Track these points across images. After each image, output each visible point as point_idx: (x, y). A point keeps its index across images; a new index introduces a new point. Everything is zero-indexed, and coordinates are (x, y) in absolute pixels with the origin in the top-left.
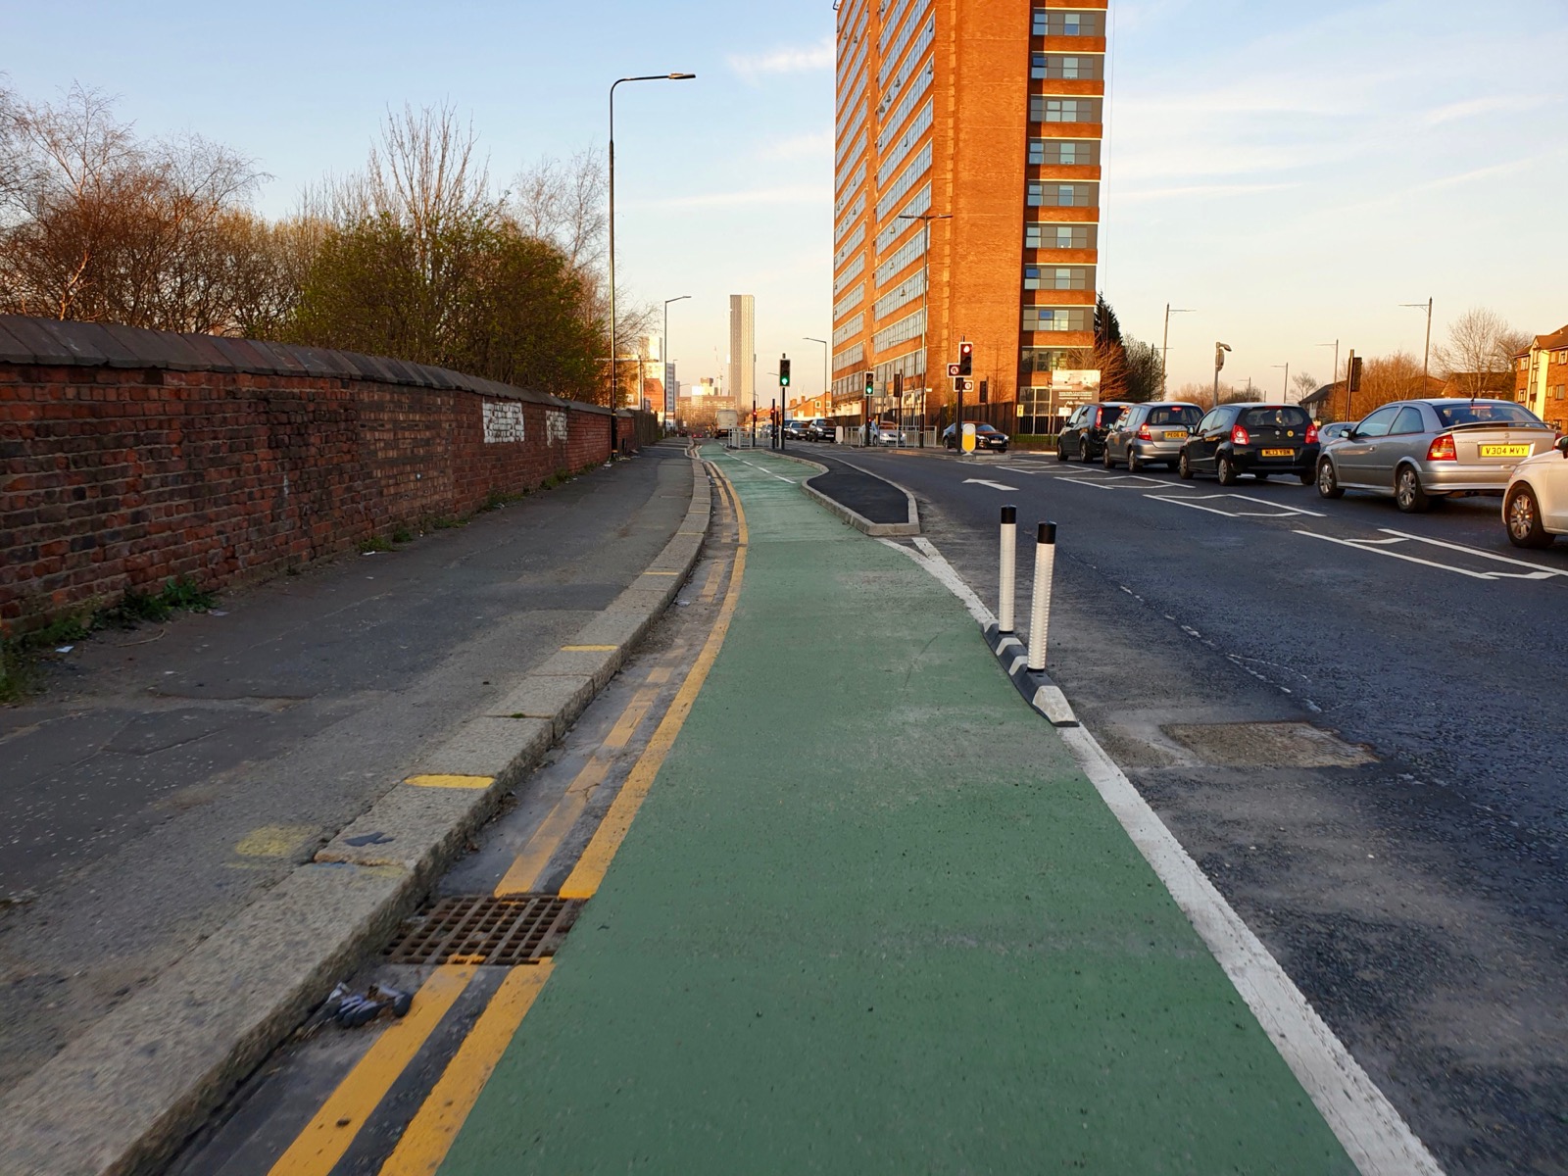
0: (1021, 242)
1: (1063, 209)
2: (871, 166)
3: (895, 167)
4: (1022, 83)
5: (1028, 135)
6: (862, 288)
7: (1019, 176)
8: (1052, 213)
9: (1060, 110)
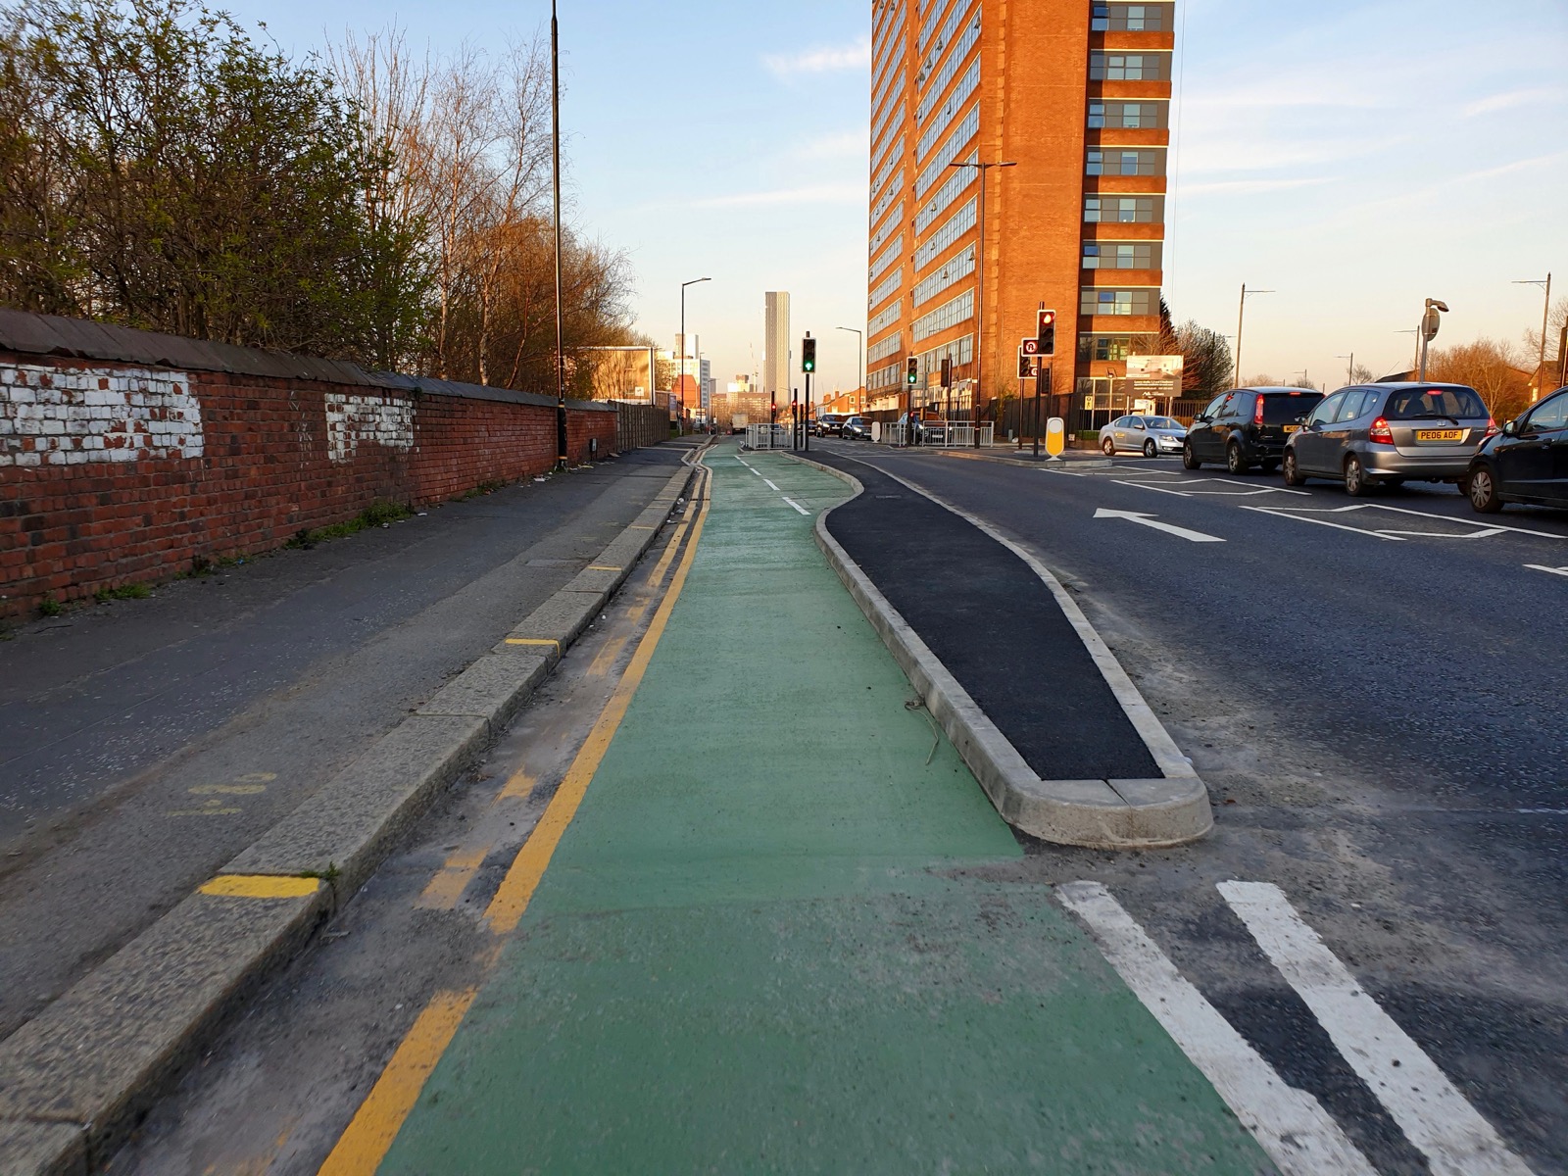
0: (1079, 215)
1: (1126, 178)
2: (910, 141)
3: (936, 137)
4: (1082, 35)
5: (1088, 95)
6: (900, 273)
7: (1078, 141)
8: (1113, 183)
9: (1123, 65)
